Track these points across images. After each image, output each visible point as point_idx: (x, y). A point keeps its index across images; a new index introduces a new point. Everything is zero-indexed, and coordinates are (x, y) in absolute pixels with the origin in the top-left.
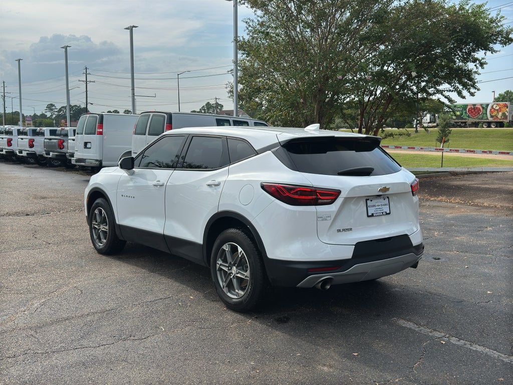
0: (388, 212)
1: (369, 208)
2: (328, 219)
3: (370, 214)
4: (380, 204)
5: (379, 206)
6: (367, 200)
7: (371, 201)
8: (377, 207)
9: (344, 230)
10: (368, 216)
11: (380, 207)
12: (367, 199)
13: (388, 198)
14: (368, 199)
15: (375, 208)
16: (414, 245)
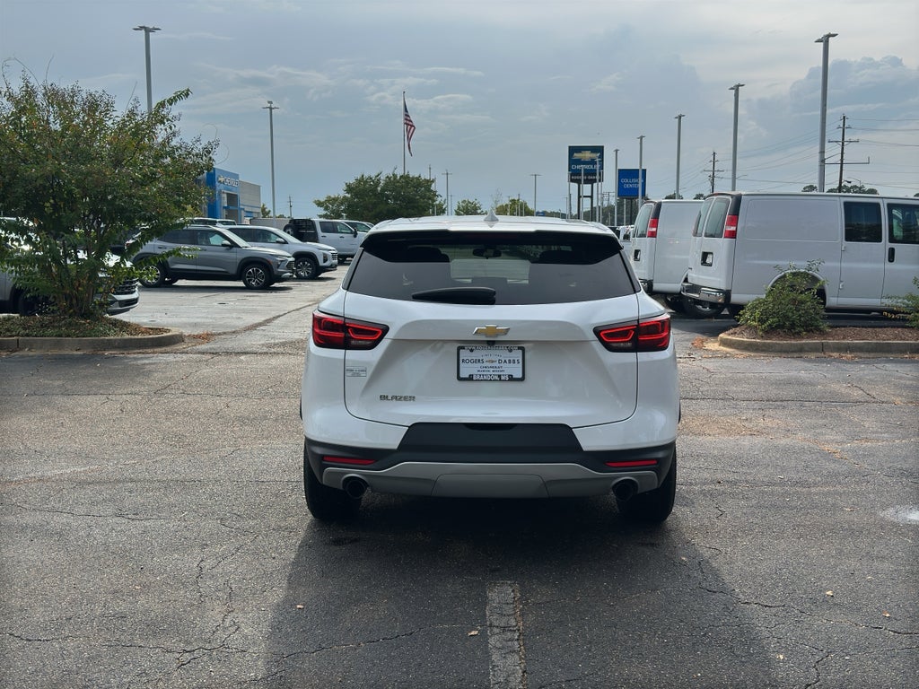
0: (518, 375)
1: (462, 365)
2: (363, 374)
3: (464, 375)
4: (496, 358)
5: (493, 362)
6: (459, 348)
7: (472, 351)
8: (485, 364)
9: (394, 398)
10: (460, 378)
11: (496, 364)
12: (462, 345)
13: (523, 349)
14: (463, 348)
15: (479, 365)
16: (584, 449)
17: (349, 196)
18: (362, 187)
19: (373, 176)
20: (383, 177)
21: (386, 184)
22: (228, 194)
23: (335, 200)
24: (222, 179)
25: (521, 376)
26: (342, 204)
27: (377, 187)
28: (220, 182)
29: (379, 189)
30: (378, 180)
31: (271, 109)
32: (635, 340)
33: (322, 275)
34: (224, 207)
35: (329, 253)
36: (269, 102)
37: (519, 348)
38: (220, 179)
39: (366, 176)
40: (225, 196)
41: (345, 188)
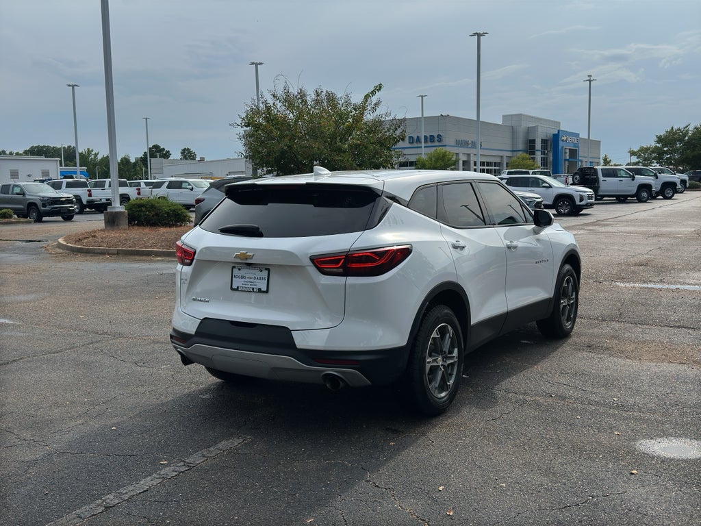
0: (264, 289)
1: (234, 279)
2: (186, 282)
3: (234, 287)
4: (252, 276)
5: (251, 278)
6: (234, 267)
7: (240, 269)
8: (247, 280)
9: (200, 300)
10: (232, 289)
11: (252, 280)
12: (234, 265)
13: (269, 270)
15: (243, 280)
16: (298, 347)
17: (659, 145)
18: (670, 137)
19: (682, 127)
20: (691, 128)
21: (694, 133)
22: (570, 149)
23: (647, 149)
24: (564, 138)
25: (265, 290)
26: (653, 152)
27: (685, 137)
28: (563, 140)
29: (687, 138)
30: (687, 131)
31: (590, 81)
32: (343, 267)
33: (584, 212)
34: (566, 160)
35: (585, 194)
36: (590, 76)
37: (266, 269)
38: (563, 138)
39: (675, 128)
40: (568, 151)
41: (656, 139)
